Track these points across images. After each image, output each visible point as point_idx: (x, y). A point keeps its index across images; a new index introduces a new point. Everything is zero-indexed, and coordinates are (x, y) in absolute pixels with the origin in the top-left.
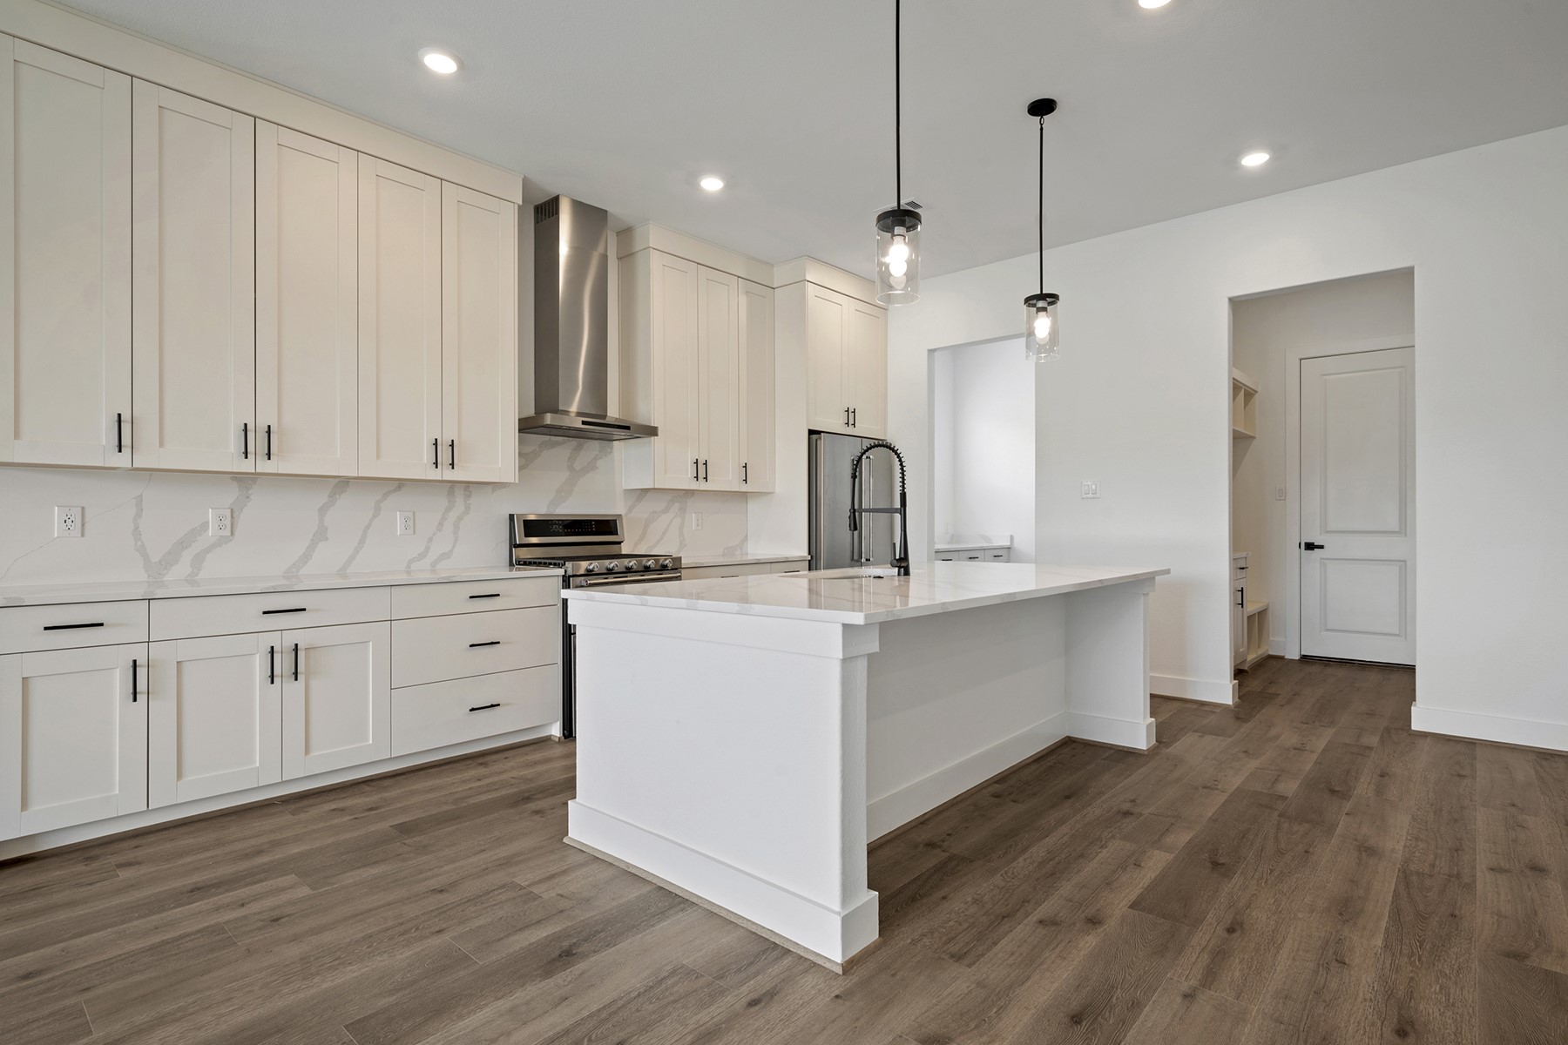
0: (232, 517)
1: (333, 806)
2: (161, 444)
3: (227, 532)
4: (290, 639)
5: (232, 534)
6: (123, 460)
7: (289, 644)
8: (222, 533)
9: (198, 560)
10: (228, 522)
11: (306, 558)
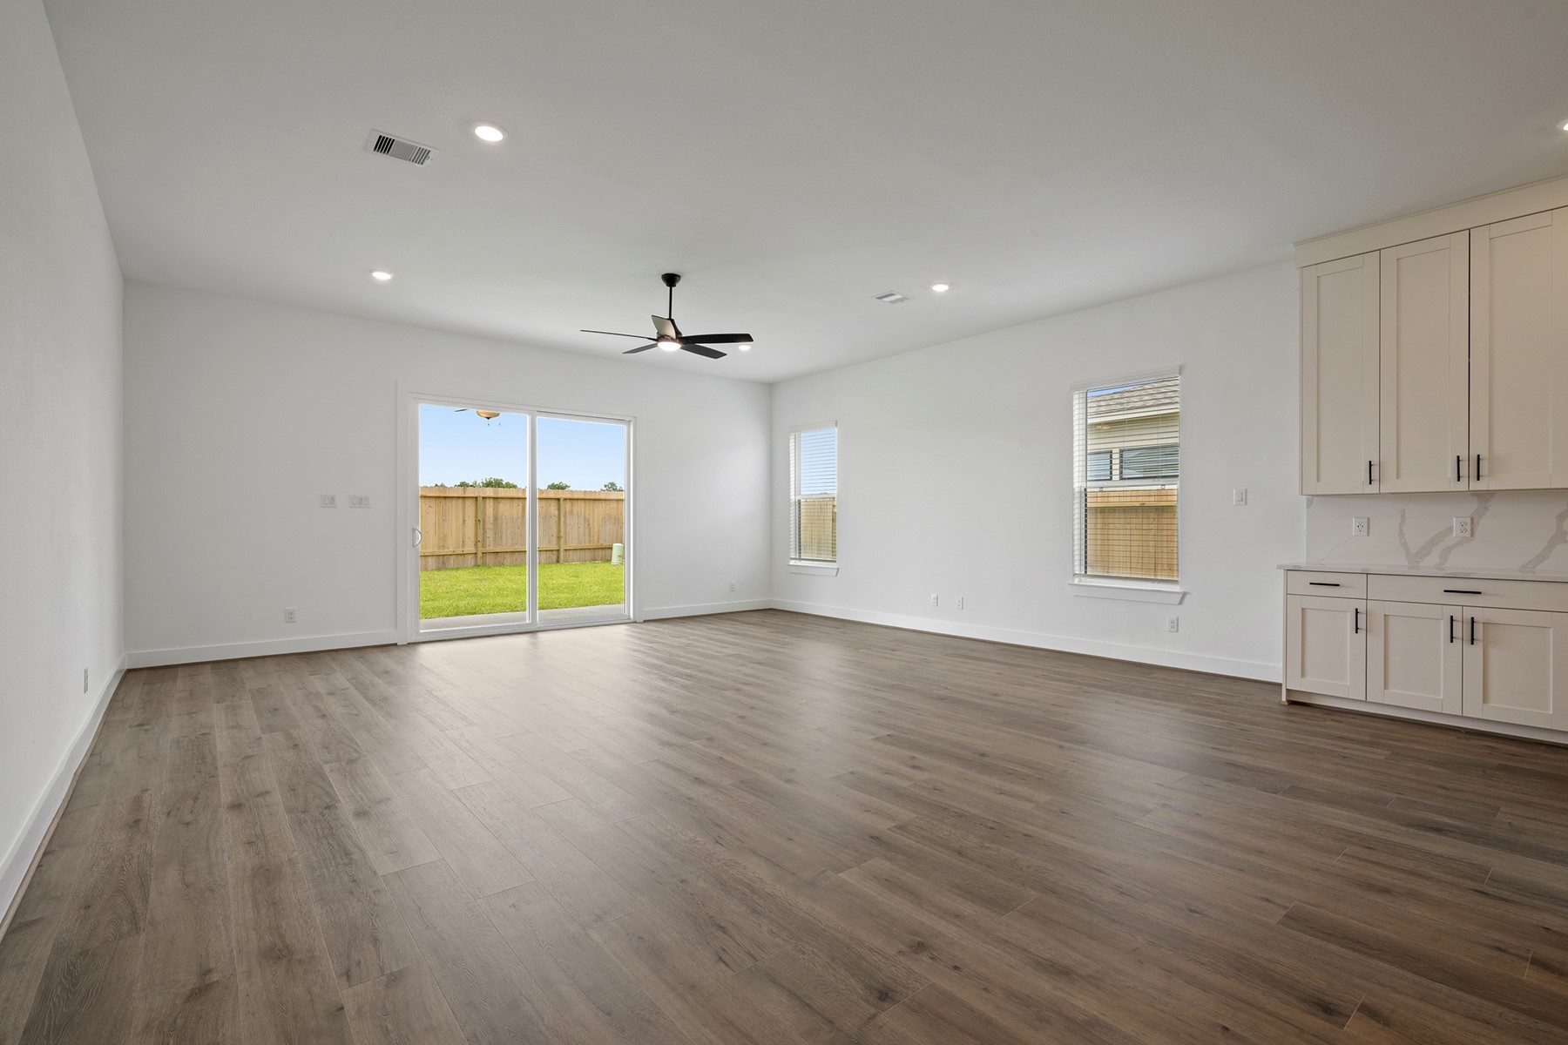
0: (1472, 523)
1: (1488, 744)
2: (1398, 477)
3: (1468, 534)
4: (1469, 613)
5: (1472, 535)
6: (1374, 489)
7: (1468, 617)
8: (1464, 535)
9: (1445, 554)
10: (1468, 527)
11: (1542, 557)
